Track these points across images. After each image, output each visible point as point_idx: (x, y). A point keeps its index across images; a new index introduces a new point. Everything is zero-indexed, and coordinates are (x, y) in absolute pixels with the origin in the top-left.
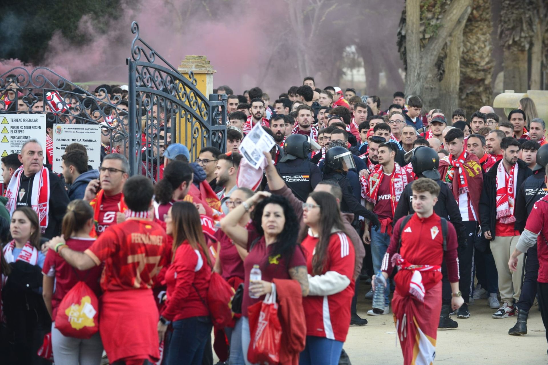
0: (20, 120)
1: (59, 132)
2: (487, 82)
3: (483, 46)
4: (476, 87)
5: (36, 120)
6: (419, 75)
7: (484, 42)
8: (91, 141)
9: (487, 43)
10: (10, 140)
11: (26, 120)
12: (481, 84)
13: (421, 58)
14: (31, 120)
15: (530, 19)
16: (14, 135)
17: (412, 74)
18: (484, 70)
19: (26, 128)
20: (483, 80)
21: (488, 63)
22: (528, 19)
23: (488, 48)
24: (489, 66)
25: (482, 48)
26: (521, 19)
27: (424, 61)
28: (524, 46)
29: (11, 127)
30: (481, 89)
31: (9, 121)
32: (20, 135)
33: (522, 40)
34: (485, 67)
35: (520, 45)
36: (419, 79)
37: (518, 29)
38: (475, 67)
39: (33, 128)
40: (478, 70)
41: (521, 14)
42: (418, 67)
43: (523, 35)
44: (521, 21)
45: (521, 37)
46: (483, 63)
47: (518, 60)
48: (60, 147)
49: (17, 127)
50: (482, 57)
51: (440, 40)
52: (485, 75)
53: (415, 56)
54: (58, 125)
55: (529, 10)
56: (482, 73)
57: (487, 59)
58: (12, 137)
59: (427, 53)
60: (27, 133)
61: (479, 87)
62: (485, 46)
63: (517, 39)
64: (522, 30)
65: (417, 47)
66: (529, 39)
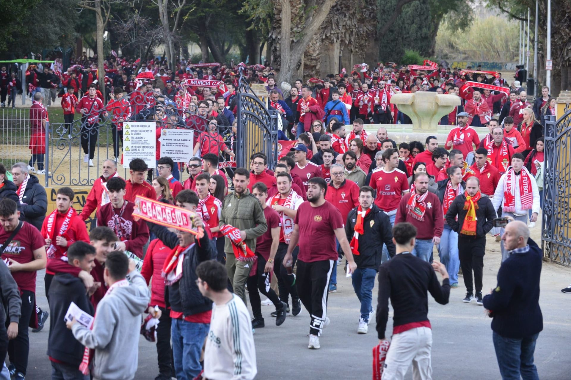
0: (138, 126)
1: (164, 134)
2: (317, 68)
3: (315, 42)
4: (310, 71)
5: (149, 126)
6: (289, 67)
7: (316, 40)
8: (187, 140)
9: (318, 41)
10: (130, 139)
11: (142, 126)
12: (313, 69)
13: (291, 56)
14: (146, 126)
15: (338, 21)
16: (133, 136)
17: (285, 67)
18: (315, 60)
19: (142, 131)
20: (315, 66)
21: (318, 54)
22: (336, 21)
23: (318, 44)
24: (319, 56)
25: (315, 44)
26: (331, 21)
27: (293, 58)
28: (333, 40)
29: (132, 131)
30: (314, 72)
31: (130, 126)
32: (138, 136)
33: (332, 35)
34: (316, 57)
35: (330, 39)
36: (289, 70)
37: (329, 28)
38: (310, 58)
39: (147, 131)
40: (312, 59)
41: (331, 18)
42: (289, 62)
43: (332, 32)
44: (331, 22)
45: (331, 34)
46: (315, 55)
47: (329, 50)
48: (165, 144)
49: (136, 131)
50: (314, 51)
51: (305, 44)
52: (317, 63)
53: (287, 54)
54: (165, 129)
55: (336, 15)
56: (315, 61)
57: (317, 52)
58: (133, 138)
59: (295, 53)
60: (143, 135)
61: (312, 71)
62: (317, 43)
63: (328, 35)
64: (332, 29)
65: (289, 48)
66: (336, 35)
